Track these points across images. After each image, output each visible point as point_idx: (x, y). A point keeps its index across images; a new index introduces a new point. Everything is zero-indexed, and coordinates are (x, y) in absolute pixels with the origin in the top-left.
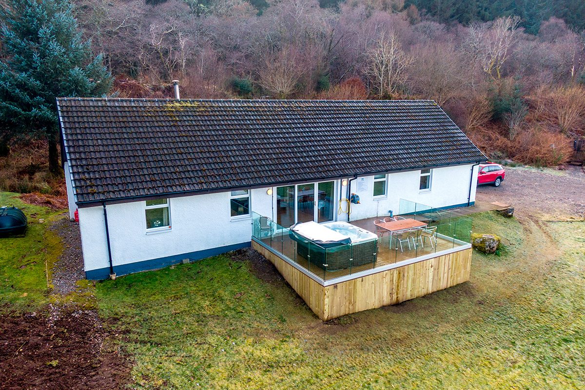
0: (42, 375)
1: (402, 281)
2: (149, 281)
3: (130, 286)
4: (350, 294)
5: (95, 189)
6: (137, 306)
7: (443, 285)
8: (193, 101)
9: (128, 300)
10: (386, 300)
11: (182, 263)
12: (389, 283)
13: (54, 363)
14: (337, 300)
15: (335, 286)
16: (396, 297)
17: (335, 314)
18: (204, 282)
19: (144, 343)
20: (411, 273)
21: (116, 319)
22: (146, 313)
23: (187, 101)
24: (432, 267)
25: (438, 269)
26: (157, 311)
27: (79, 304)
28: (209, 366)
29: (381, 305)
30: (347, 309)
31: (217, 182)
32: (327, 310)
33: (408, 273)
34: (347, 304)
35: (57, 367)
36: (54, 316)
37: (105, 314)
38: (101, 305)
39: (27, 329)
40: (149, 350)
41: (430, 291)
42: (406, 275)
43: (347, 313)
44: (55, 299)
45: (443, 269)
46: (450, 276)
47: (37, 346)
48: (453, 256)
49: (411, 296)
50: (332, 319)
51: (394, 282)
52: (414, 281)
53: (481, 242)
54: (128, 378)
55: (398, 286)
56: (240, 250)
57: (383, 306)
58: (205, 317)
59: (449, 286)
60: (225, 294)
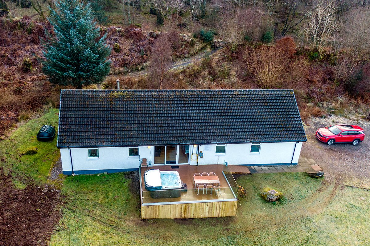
0: (34, 213)
1: (188, 210)
2: (86, 180)
3: (78, 181)
4: (156, 211)
5: (66, 141)
6: (75, 192)
7: (216, 215)
8: (125, 91)
9: (74, 188)
10: (178, 216)
11: (103, 174)
12: (179, 209)
13: (38, 210)
14: (149, 212)
15: (148, 206)
16: (184, 216)
17: (148, 217)
18: (106, 186)
19: (70, 210)
20: (193, 207)
21: (66, 196)
22: (77, 197)
23: (121, 91)
24: (207, 206)
25: (212, 207)
26: (82, 196)
27: (56, 186)
28: (85, 226)
29: (175, 218)
30: (154, 216)
31: (120, 142)
32: (143, 215)
33: (191, 207)
34: (154, 214)
35: (39, 212)
36: (46, 190)
37: (63, 193)
38: (63, 188)
39: (35, 193)
40: (70, 213)
41: (207, 216)
42: (190, 207)
43: (154, 218)
44: (49, 181)
45: (215, 208)
46: (221, 211)
47: (36, 201)
48: (223, 203)
49: (194, 217)
50: (146, 219)
51: (183, 209)
52: (195, 211)
53: (266, 195)
54: (57, 222)
55: (185, 212)
56: (132, 172)
57: (176, 219)
58: (97, 204)
59: (220, 216)
60: (111, 195)
